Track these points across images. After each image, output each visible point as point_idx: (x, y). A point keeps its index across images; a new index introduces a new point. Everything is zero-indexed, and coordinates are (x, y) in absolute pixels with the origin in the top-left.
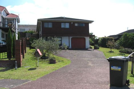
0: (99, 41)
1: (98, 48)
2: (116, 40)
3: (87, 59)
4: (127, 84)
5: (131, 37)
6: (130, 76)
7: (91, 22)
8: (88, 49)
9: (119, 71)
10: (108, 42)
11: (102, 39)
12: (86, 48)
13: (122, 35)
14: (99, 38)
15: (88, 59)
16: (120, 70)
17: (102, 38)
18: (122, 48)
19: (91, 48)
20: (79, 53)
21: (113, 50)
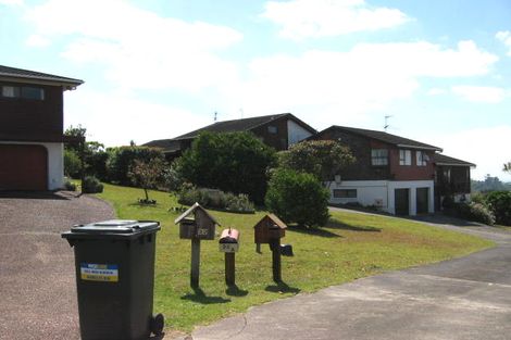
0: (108, 162)
1: (100, 190)
2: (170, 158)
3: (38, 233)
4: (152, 335)
5: (221, 148)
6: (182, 298)
7: (72, 84)
8: (59, 193)
9: (115, 283)
10: (134, 164)
11: (118, 154)
12: (51, 188)
13: (192, 140)
14: (110, 149)
15: (44, 233)
16: (116, 280)
17: (121, 148)
18: (190, 188)
19: (72, 188)
20: (13, 208)
21: (153, 195)
